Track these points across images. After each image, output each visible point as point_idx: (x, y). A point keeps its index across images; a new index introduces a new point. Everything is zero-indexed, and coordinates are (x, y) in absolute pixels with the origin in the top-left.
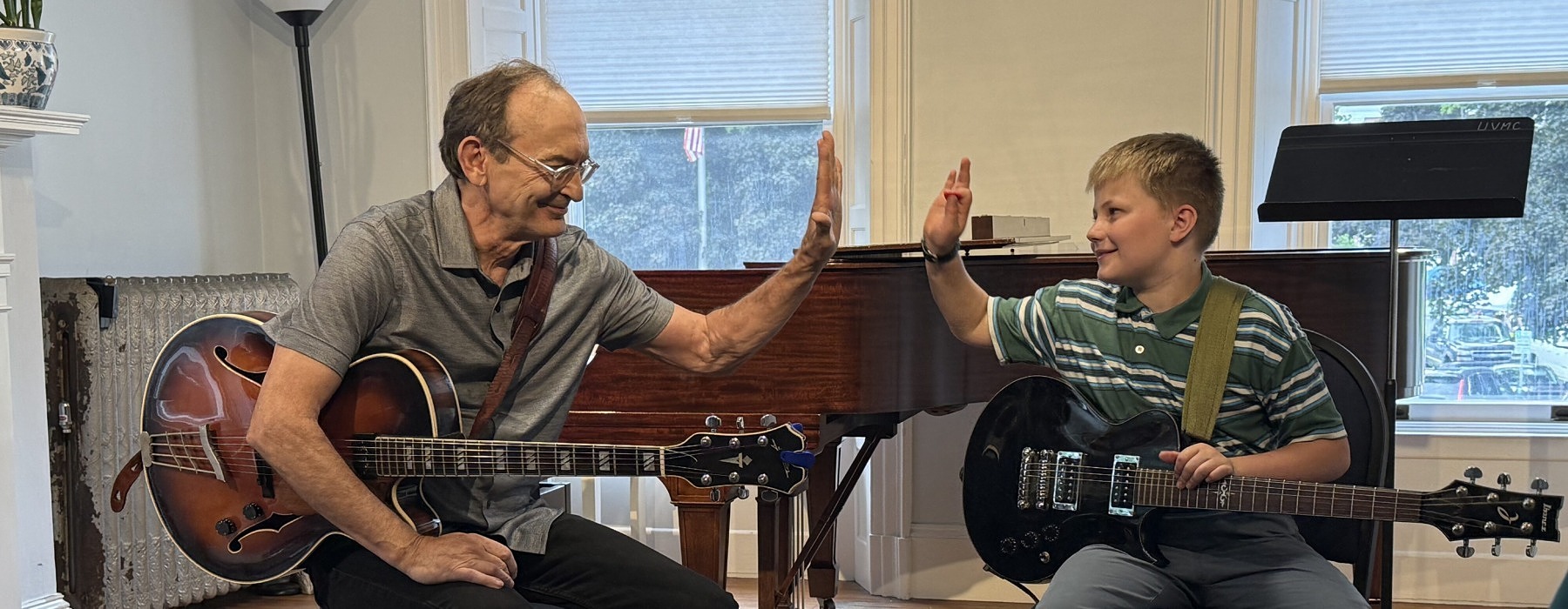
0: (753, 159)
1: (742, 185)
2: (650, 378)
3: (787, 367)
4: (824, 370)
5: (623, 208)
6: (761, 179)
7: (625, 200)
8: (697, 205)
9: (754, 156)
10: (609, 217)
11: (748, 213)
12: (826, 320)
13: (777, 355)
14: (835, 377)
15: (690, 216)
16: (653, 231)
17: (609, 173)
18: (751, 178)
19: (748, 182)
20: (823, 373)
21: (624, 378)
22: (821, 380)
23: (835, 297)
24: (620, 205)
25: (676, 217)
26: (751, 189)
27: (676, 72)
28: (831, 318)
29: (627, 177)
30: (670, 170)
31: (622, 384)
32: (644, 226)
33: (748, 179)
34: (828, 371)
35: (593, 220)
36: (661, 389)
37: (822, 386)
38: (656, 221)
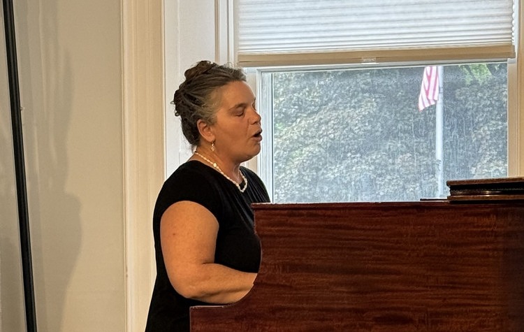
0: (491, 109)
1: (480, 134)
2: (304, 309)
3: (440, 298)
4: (477, 302)
5: (361, 157)
6: (499, 127)
7: (362, 151)
8: (433, 155)
9: (491, 105)
10: (347, 168)
11: (485, 161)
12: (481, 253)
13: (430, 287)
14: (488, 309)
15: (427, 165)
16: (389, 180)
17: (347, 124)
18: (488, 126)
19: (485, 130)
20: (476, 305)
21: (281, 309)
22: (474, 311)
23: (488, 229)
24: (358, 155)
25: (413, 166)
26: (488, 137)
27: (362, 15)
28: (484, 250)
29: (365, 128)
30: (408, 120)
31: (278, 315)
32: (380, 175)
33: (486, 128)
34: (482, 303)
35: (332, 170)
36: (316, 320)
37: (476, 317)
38: (393, 170)
